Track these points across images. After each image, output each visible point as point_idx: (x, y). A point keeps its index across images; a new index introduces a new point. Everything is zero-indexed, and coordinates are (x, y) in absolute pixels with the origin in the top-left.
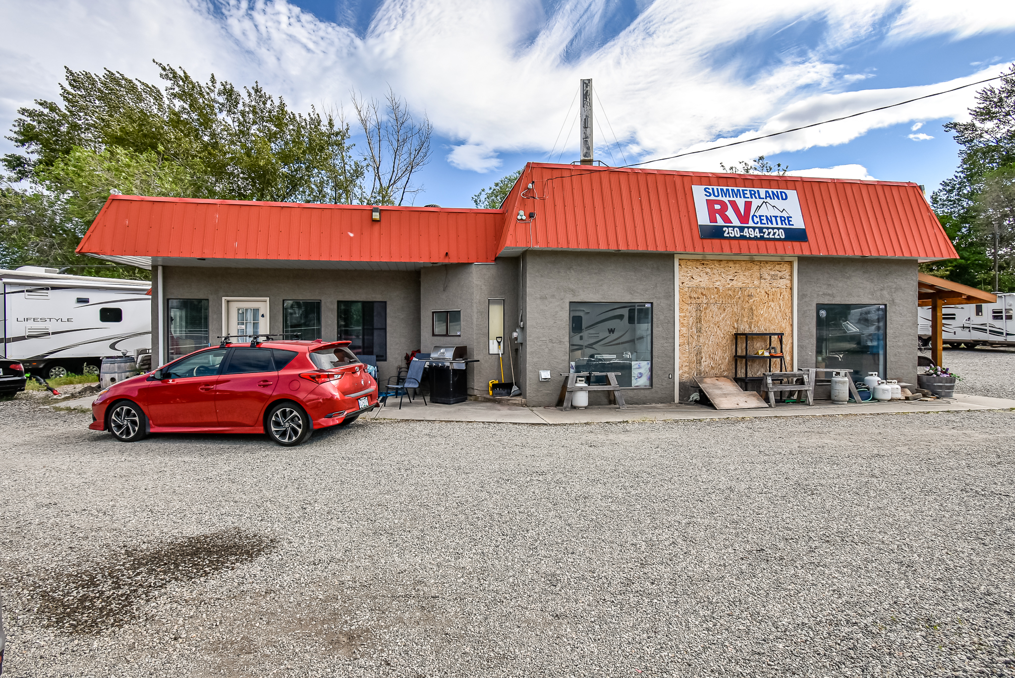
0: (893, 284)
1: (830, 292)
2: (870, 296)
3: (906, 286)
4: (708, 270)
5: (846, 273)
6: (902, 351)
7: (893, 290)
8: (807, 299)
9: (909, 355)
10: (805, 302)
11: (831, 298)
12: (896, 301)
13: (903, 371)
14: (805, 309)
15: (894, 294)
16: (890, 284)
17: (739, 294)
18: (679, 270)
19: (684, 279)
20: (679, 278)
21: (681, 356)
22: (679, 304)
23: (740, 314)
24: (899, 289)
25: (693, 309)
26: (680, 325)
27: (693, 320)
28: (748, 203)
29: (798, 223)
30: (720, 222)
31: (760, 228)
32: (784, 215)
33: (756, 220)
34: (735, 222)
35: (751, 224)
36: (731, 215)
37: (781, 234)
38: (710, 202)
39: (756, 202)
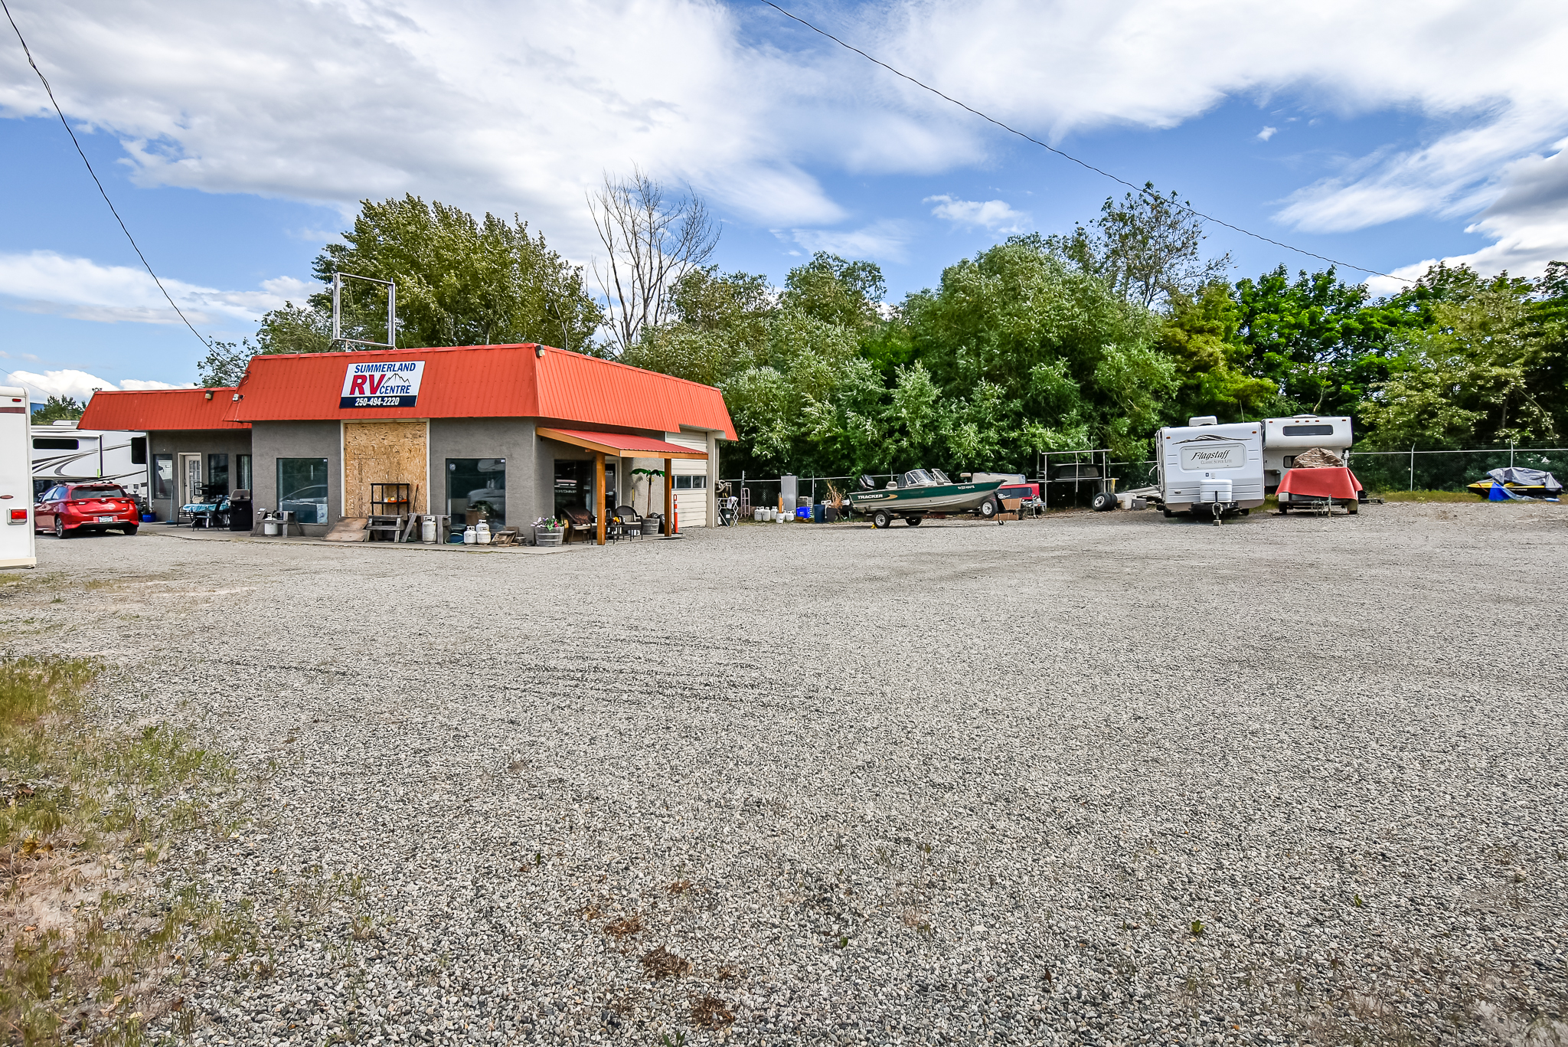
0: (511, 440)
1: (458, 448)
2: (491, 451)
3: (523, 441)
4: (367, 432)
5: (470, 432)
6: (519, 502)
7: (511, 446)
8: (438, 455)
9: (525, 506)
10: (437, 457)
11: (457, 454)
12: (514, 456)
13: (521, 521)
14: (437, 464)
15: (512, 450)
16: (509, 440)
17: (389, 451)
18: (345, 432)
19: (350, 439)
20: (345, 439)
21: (347, 501)
22: (346, 460)
23: (390, 467)
24: (516, 444)
25: (356, 463)
26: (346, 476)
27: (356, 472)
28: (383, 377)
29: (414, 391)
30: (357, 394)
31: (383, 398)
32: (406, 384)
33: (383, 390)
34: (368, 393)
35: (378, 394)
36: (367, 387)
37: (397, 401)
38: (356, 378)
39: (389, 374)
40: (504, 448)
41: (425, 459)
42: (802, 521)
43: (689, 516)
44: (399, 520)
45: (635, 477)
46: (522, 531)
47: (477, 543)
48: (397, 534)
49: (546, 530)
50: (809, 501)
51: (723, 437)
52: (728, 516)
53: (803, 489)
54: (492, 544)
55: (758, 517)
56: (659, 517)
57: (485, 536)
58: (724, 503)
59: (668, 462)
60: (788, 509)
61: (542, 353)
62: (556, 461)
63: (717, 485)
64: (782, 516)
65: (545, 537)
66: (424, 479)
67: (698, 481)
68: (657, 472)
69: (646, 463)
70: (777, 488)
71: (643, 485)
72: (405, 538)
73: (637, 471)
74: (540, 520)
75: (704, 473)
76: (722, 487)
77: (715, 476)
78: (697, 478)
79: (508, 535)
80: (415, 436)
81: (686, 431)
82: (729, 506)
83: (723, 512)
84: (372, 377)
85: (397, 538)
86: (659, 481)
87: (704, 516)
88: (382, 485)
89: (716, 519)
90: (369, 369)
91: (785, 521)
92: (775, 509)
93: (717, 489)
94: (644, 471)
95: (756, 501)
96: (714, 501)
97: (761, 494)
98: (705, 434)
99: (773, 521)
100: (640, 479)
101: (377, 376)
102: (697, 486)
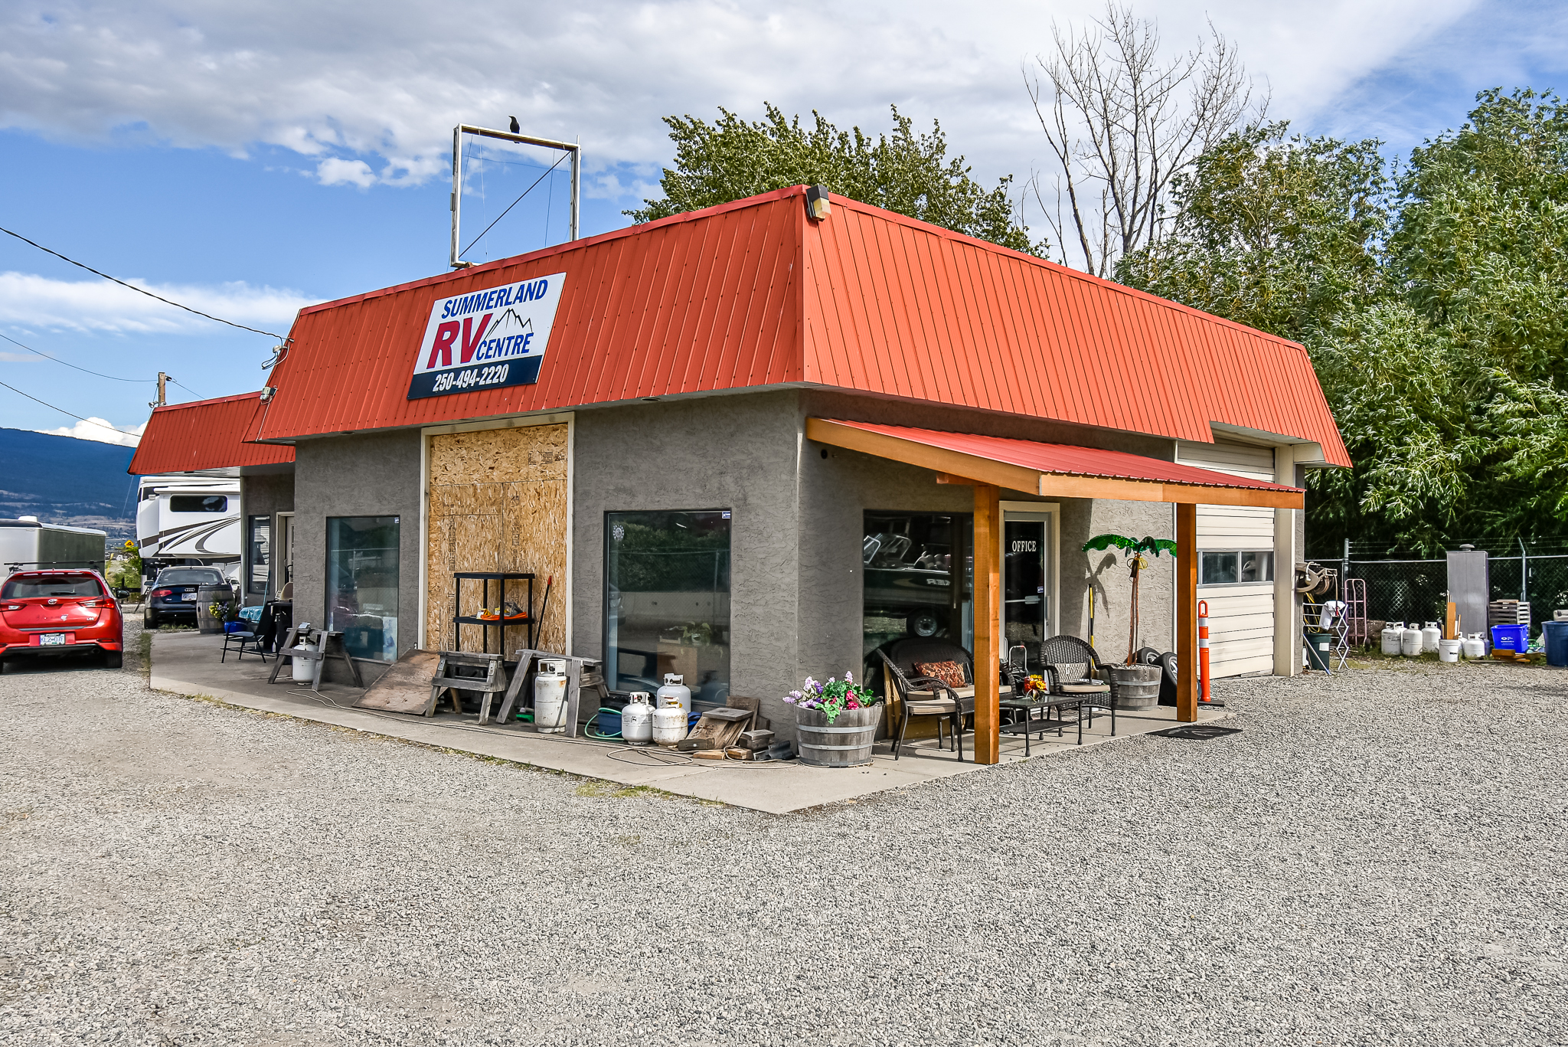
0: (744, 457)
1: (627, 484)
2: (699, 491)
3: (772, 460)
4: (464, 452)
5: (655, 438)
6: (763, 630)
7: (745, 471)
8: (590, 503)
9: (777, 639)
10: (588, 507)
11: (629, 499)
12: (751, 500)
13: (764, 682)
14: (588, 523)
15: (746, 483)
16: (739, 457)
17: (501, 499)
18: (430, 455)
19: (437, 472)
20: (430, 471)
21: (428, 612)
22: (429, 519)
23: (503, 534)
24: (757, 469)
25: (444, 524)
26: (430, 556)
27: (445, 546)
28: (487, 318)
29: (538, 347)
30: (439, 366)
31: (481, 367)
32: (524, 332)
33: (484, 350)
34: (456, 362)
35: (474, 361)
36: (456, 347)
37: (503, 372)
38: (443, 328)
39: (498, 312)
40: (729, 480)
41: (564, 514)
42: (1511, 661)
43: (1233, 649)
44: (493, 666)
45: (1095, 557)
46: (768, 711)
47: (651, 742)
48: (488, 699)
49: (821, 719)
50: (1522, 611)
51: (1316, 457)
52: (1325, 647)
53: (1502, 582)
54: (686, 748)
55: (1389, 647)
56: (1160, 661)
57: (672, 722)
58: (1312, 615)
59: (1186, 515)
60: (1468, 630)
61: (823, 207)
62: (867, 512)
63: (1299, 572)
64: (1455, 647)
65: (818, 738)
66: (562, 564)
67: (1253, 565)
68: (1150, 544)
69: (1127, 521)
70: (1439, 579)
71: (1115, 580)
72: (504, 712)
73: (1101, 542)
74: (810, 682)
75: (1267, 544)
76: (1313, 580)
77: (1295, 554)
78: (1251, 556)
79: (730, 723)
80: (548, 459)
81: (1228, 443)
82: (1326, 623)
83: (1312, 637)
84: (468, 322)
85: (485, 713)
86: (1160, 568)
87: (1268, 647)
88: (485, 576)
89: (1298, 654)
90: (466, 306)
91: (1463, 657)
92: (1433, 629)
93: (1301, 583)
94: (1121, 542)
95: (1382, 610)
96: (1293, 613)
97: (1392, 593)
98: (1269, 451)
99: (1431, 656)
100: (1110, 560)
101: (477, 317)
102: (1252, 575)
